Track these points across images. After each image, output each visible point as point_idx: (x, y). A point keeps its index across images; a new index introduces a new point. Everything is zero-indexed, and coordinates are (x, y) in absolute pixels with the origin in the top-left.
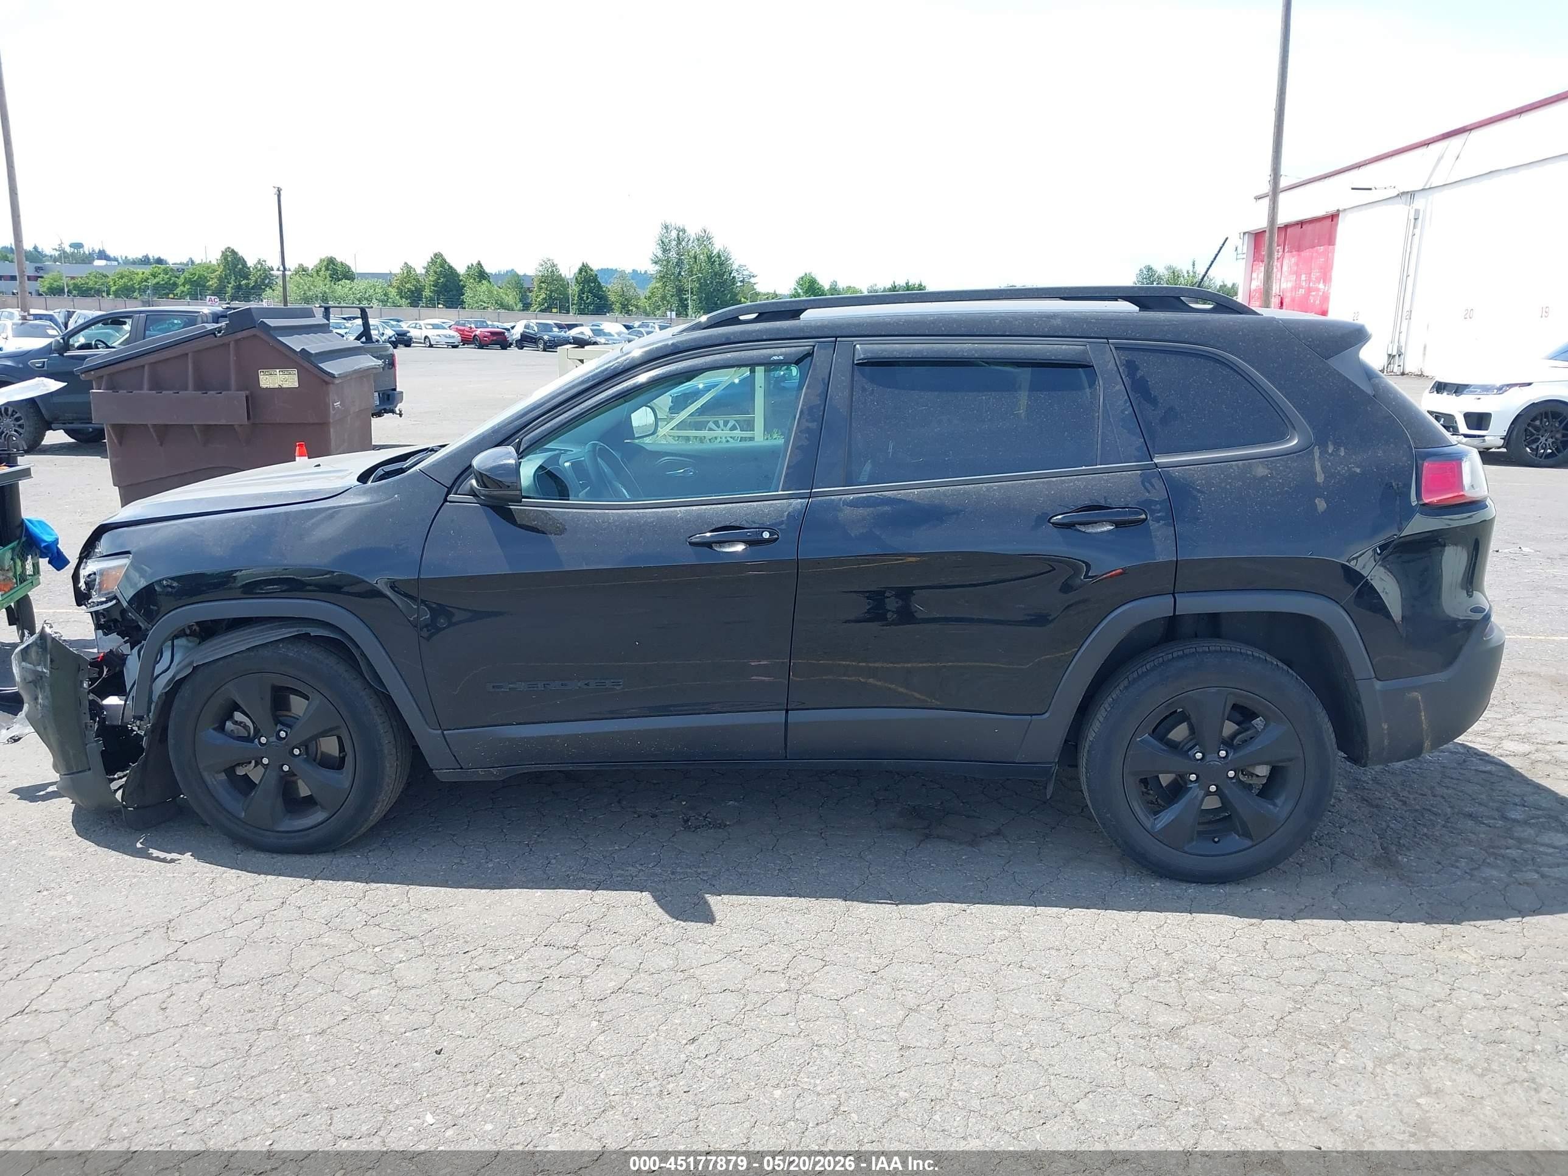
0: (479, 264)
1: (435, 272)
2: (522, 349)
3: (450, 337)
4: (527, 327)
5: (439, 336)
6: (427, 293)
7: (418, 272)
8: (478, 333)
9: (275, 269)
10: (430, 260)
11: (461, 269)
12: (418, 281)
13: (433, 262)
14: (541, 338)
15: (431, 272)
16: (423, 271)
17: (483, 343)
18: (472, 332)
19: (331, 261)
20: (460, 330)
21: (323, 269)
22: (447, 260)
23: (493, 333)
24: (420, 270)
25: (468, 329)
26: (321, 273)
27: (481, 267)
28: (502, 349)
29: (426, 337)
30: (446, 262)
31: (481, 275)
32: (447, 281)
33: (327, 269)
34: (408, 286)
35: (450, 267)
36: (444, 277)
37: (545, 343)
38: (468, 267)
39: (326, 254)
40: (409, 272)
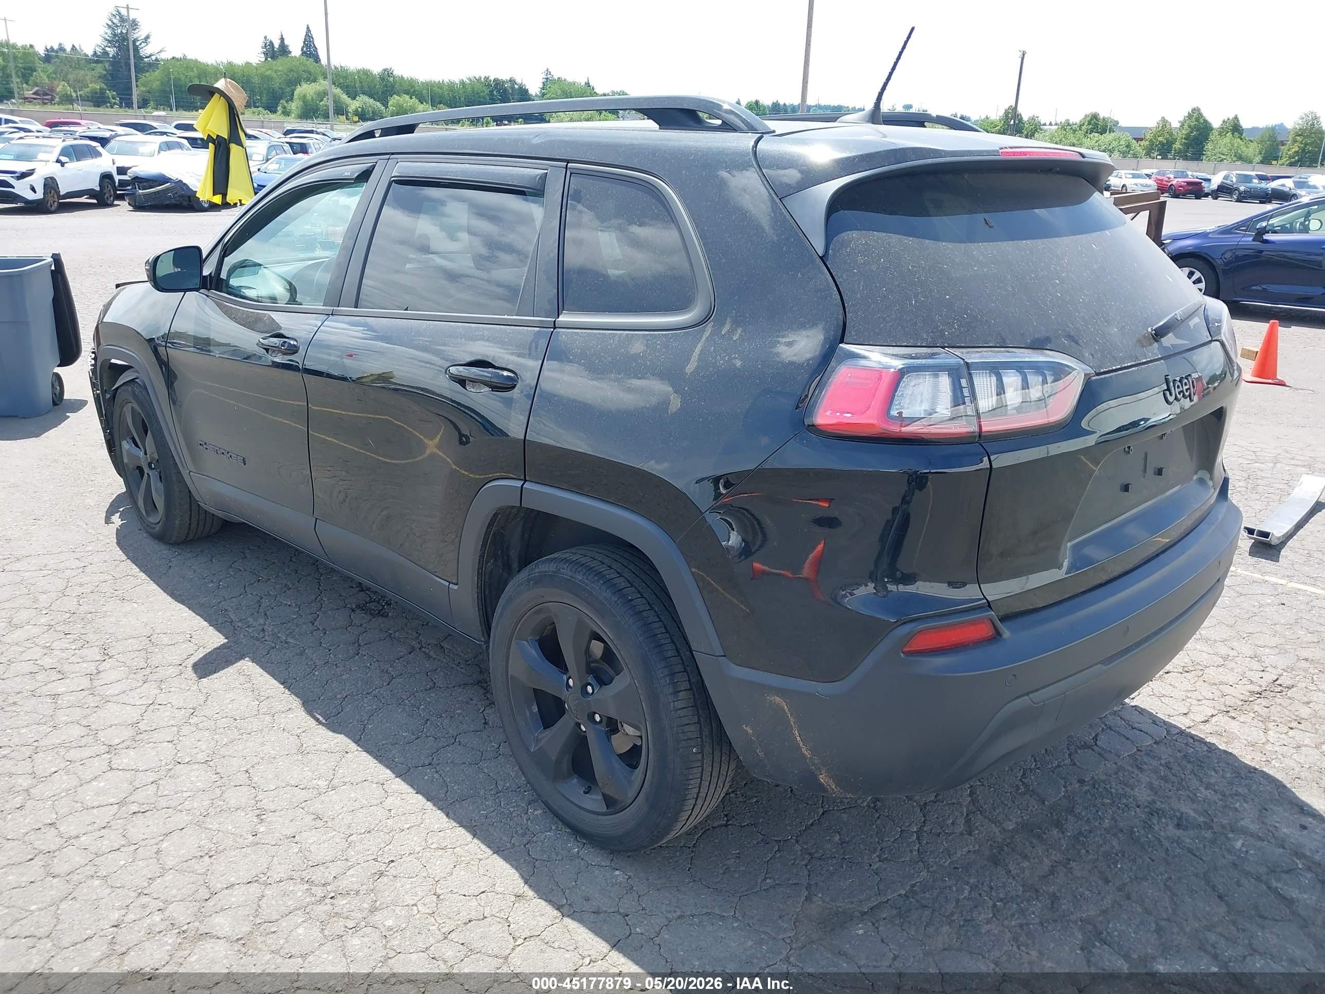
0: (1236, 118)
1: (1189, 126)
2: (1216, 199)
3: (1147, 186)
4: (1226, 177)
5: (1136, 185)
6: (1177, 145)
7: (1173, 126)
8: (1174, 183)
9: (1048, 124)
10: (1187, 114)
11: (1216, 123)
12: (1171, 134)
13: (1190, 116)
14: (1237, 189)
15: (1186, 126)
16: (1178, 125)
17: (1178, 192)
18: (1169, 182)
19: (1095, 117)
20: (1159, 180)
21: (1086, 123)
22: (1204, 115)
23: (1189, 183)
24: (1175, 124)
25: (1167, 179)
26: (1084, 128)
27: (1238, 121)
28: (1196, 199)
29: (1124, 186)
30: (1202, 116)
31: (1235, 128)
32: (1199, 134)
33: (1089, 124)
34: (1160, 139)
35: (1206, 121)
36: (1197, 131)
37: (1240, 193)
38: (1224, 122)
39: (1090, 110)
40: (1164, 126)
